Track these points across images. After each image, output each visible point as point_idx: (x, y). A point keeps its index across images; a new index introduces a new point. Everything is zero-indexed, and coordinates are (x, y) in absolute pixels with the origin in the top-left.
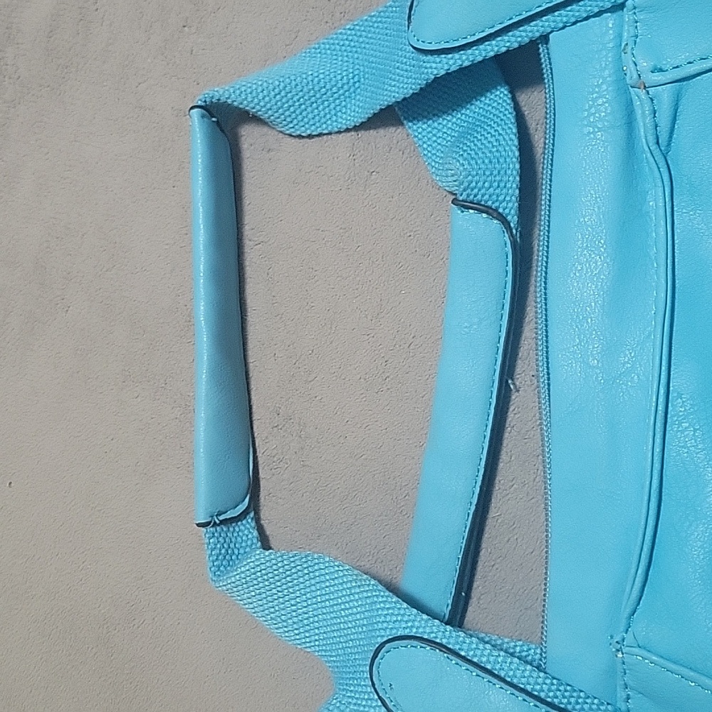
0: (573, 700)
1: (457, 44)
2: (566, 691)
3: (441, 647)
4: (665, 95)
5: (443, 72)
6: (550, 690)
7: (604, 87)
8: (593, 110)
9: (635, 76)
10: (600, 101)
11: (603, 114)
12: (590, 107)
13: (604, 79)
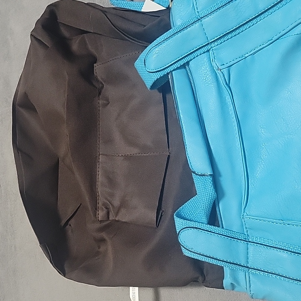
0: (237, 235)
1: (162, 69)
2: (231, 232)
3: (196, 228)
4: (225, 71)
5: (156, 79)
6: (227, 233)
7: (208, 72)
8: (206, 79)
9: (217, 67)
10: (208, 76)
11: (209, 80)
12: (206, 78)
13: (207, 70)
